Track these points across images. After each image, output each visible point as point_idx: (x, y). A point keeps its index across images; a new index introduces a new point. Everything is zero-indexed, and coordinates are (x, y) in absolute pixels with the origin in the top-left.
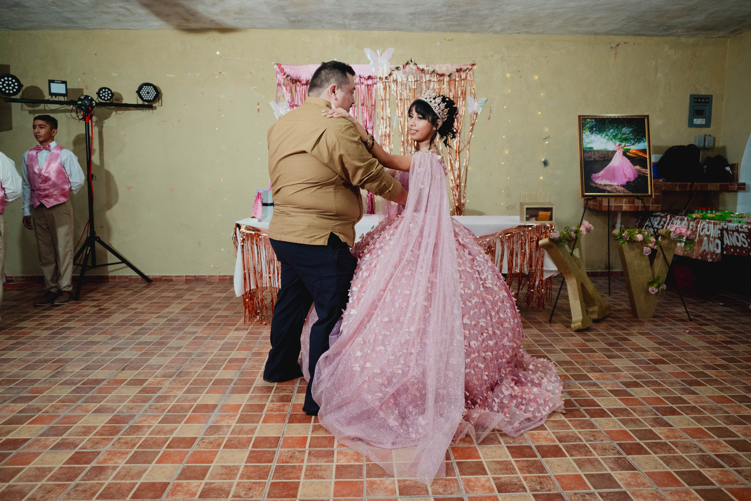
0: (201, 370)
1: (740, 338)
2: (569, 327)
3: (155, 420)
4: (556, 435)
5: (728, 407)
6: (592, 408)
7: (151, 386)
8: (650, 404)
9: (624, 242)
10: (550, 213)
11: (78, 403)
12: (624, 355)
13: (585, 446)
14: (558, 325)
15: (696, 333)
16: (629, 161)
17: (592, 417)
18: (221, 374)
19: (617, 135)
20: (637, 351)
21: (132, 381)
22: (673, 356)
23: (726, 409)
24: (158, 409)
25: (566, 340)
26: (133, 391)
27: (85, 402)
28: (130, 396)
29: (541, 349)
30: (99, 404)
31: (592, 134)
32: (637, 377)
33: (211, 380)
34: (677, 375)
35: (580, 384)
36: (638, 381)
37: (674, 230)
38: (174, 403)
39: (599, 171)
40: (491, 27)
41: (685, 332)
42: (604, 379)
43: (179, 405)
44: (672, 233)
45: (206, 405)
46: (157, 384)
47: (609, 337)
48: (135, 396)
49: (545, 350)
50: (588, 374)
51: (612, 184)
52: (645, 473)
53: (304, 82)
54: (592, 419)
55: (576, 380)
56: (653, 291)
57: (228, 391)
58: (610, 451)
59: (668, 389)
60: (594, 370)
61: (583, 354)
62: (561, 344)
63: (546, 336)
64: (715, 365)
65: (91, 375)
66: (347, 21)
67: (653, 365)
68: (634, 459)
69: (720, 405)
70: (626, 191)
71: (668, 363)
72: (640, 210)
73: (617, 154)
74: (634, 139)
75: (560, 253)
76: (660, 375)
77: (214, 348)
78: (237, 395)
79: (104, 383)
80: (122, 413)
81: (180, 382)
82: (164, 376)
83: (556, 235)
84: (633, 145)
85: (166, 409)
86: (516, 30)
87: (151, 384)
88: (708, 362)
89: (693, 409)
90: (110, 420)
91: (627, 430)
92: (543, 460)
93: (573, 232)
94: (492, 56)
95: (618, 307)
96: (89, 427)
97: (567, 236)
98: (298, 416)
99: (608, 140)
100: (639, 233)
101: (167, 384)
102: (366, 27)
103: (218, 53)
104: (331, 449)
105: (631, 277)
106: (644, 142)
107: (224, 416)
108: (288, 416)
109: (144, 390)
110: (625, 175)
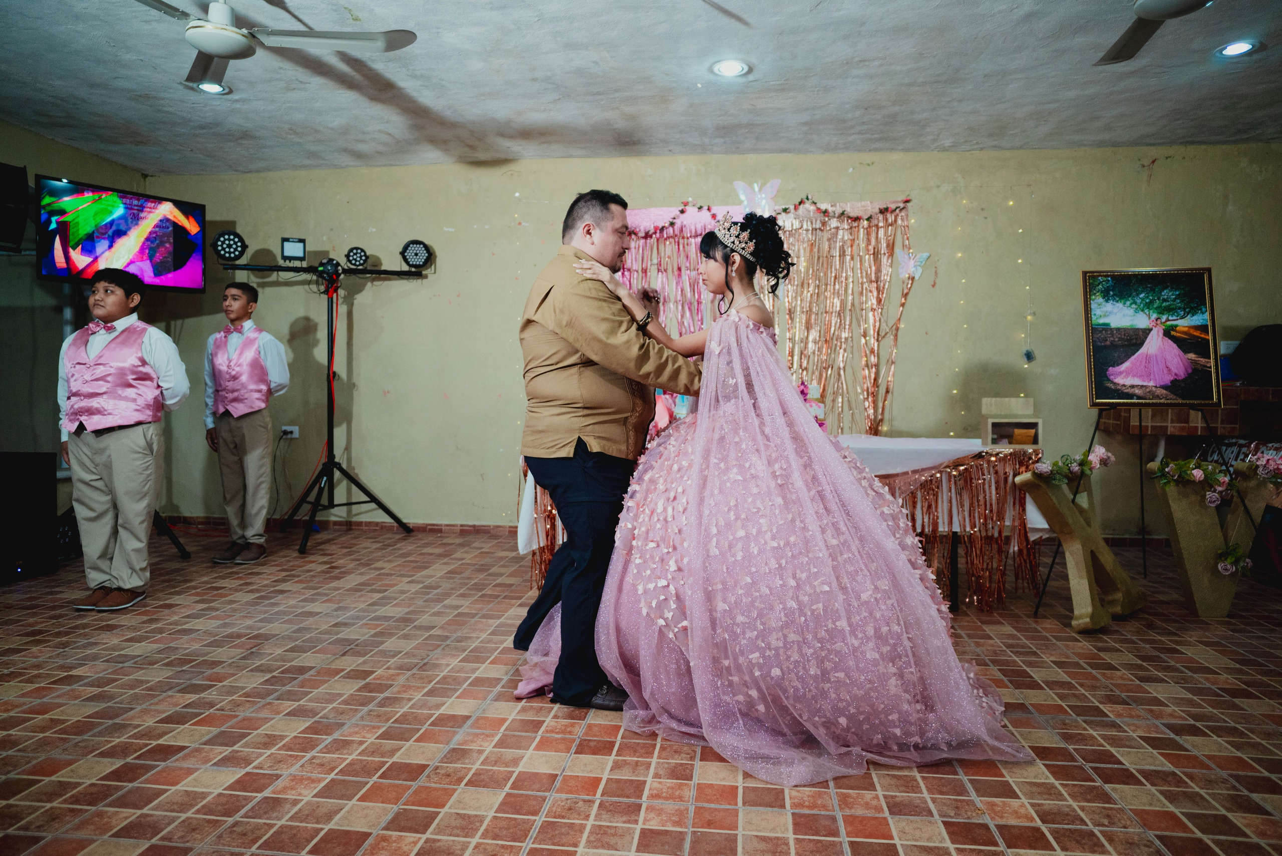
0: (456, 663)
2: (1069, 625)
3: (372, 733)
4: (1037, 808)
6: (1107, 765)
7: (378, 682)
8: (1222, 769)
9: (1169, 482)
10: (1033, 431)
11: (268, 700)
12: (1172, 677)
14: (1049, 621)
16: (1175, 346)
17: (1106, 782)
18: (484, 671)
19: (1152, 302)
20: (1196, 673)
22: (1269, 686)
25: (1063, 647)
26: (350, 688)
27: (278, 699)
28: (343, 695)
29: (1017, 659)
30: (297, 704)
31: (1107, 301)
32: (1195, 717)
33: (470, 677)
35: (1085, 722)
36: (1198, 724)
37: (1264, 463)
38: (405, 709)
39: (1122, 363)
40: (934, 141)
42: (1131, 717)
43: (412, 713)
44: (1261, 469)
46: (388, 679)
47: (1143, 645)
49: (1023, 662)
50: (1101, 706)
51: (1145, 384)
53: (642, 234)
54: (1106, 786)
55: (1078, 715)
56: (1226, 570)
57: (491, 696)
58: (1142, 847)
60: (1112, 699)
61: (1094, 672)
62: (1053, 652)
63: (1027, 639)
65: (296, 660)
66: (706, 140)
67: (1228, 698)
70: (1172, 396)
71: (1259, 698)
72: (1201, 434)
73: (1154, 333)
74: (1184, 309)
75: (1054, 498)
76: (1243, 718)
77: (482, 630)
78: (503, 705)
79: (311, 672)
80: (327, 718)
81: (421, 678)
82: (401, 668)
83: (1044, 467)
84: (1182, 318)
86: (977, 143)
87: (378, 679)
90: (307, 728)
92: (1009, 853)
93: (1075, 464)
94: (938, 187)
95: (1161, 597)
96: (275, 736)
97: (1066, 470)
98: (592, 744)
99: (1136, 311)
100: (1198, 467)
101: (401, 680)
102: (737, 149)
103: (517, 195)
104: (638, 801)
105: (1183, 543)
106: (1203, 313)
107: (477, 735)
108: (577, 742)
109: (366, 688)
110: (1169, 370)
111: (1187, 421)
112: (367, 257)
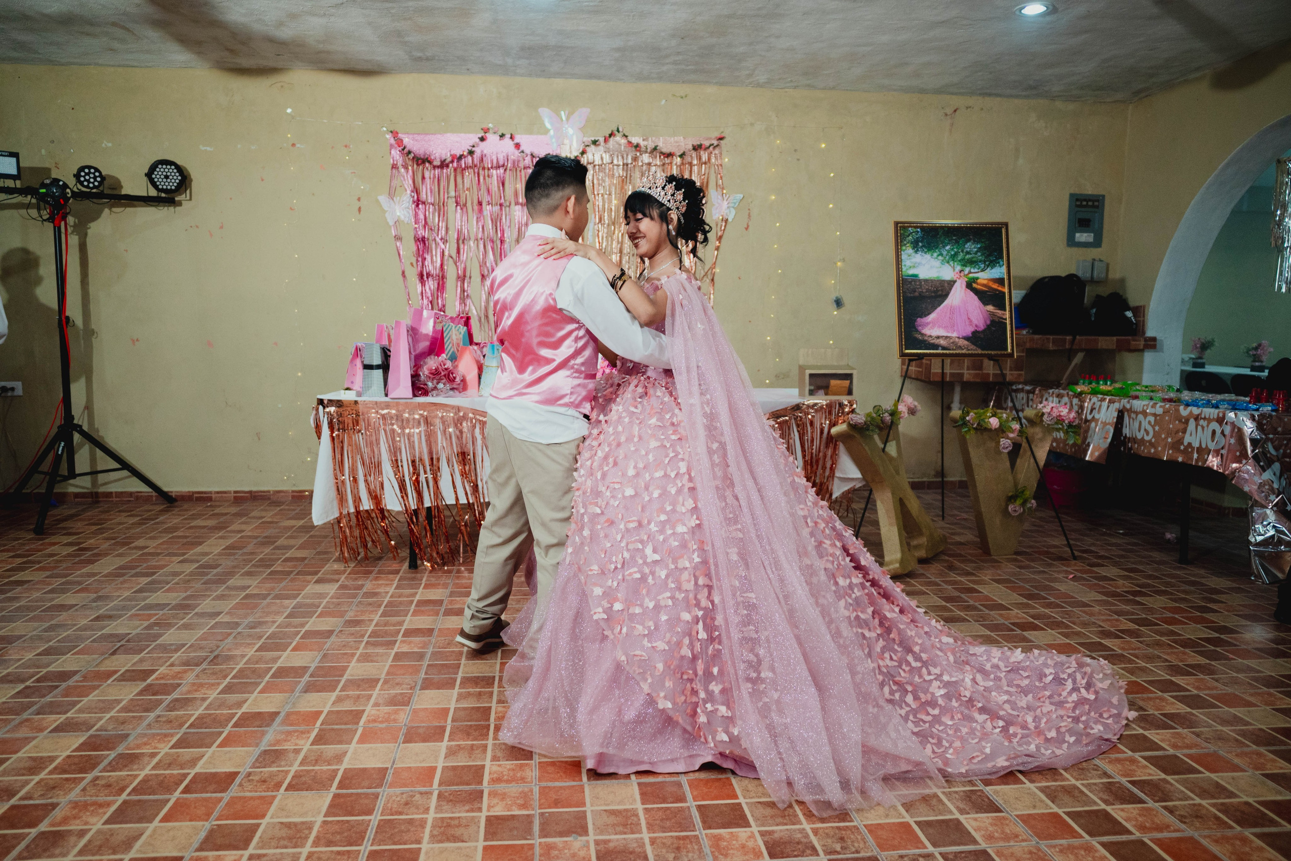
0: (252, 652)
1: (1155, 586)
3: (164, 742)
7: (162, 682)
9: (969, 430)
10: (848, 382)
11: (25, 716)
12: (971, 616)
15: (1084, 579)
16: (976, 298)
18: (288, 658)
19: (956, 254)
21: (128, 674)
22: (1050, 617)
24: (171, 722)
26: (129, 692)
27: (38, 714)
28: (122, 700)
30: (64, 717)
31: (916, 252)
33: (271, 668)
37: (1049, 410)
38: (200, 711)
39: (929, 314)
40: (750, 76)
41: (1067, 578)
43: (210, 715)
45: (260, 713)
46: (174, 678)
48: (132, 700)
51: (949, 335)
52: (1017, 816)
53: (438, 163)
57: (300, 687)
64: (1118, 631)
65: (54, 665)
66: (510, 61)
68: (996, 792)
70: (972, 347)
71: (1043, 629)
72: (991, 379)
73: (957, 285)
74: (985, 262)
75: (867, 449)
77: (278, 613)
78: (315, 695)
79: (76, 678)
80: (106, 730)
81: (214, 674)
82: (187, 663)
83: (859, 418)
84: (983, 270)
85: (185, 722)
86: (791, 81)
87: (162, 678)
88: (1108, 627)
90: (82, 744)
93: (887, 414)
94: (752, 124)
95: (958, 538)
96: (42, 758)
97: (878, 420)
98: (421, 731)
99: (942, 263)
100: (994, 415)
101: (190, 677)
102: (543, 72)
103: (289, 111)
104: (478, 787)
105: (980, 487)
106: (1000, 266)
107: (289, 733)
108: (404, 730)
109: (147, 690)
110: (971, 321)
111: (980, 368)
112: (103, 178)
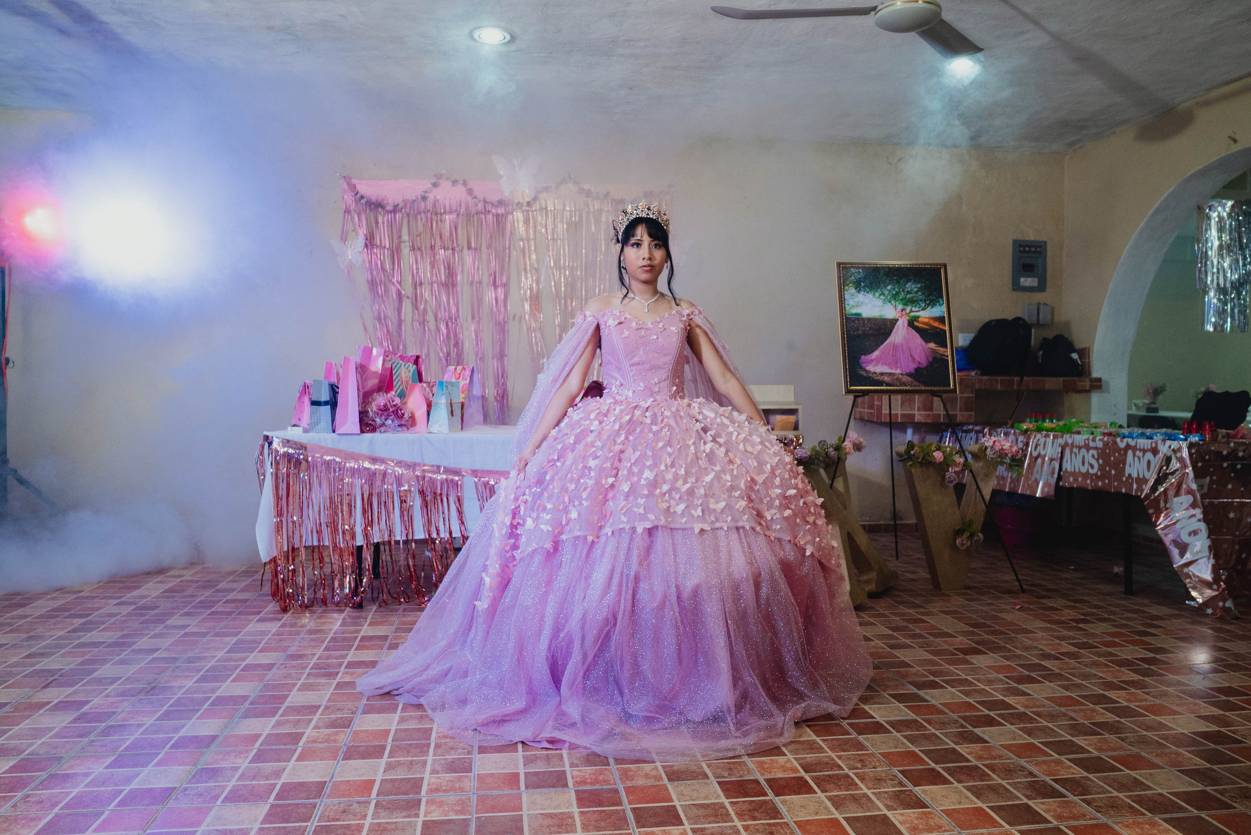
0: (191, 684)
1: (1098, 615)
4: (801, 761)
5: (1075, 711)
6: (862, 721)
7: (96, 711)
8: (953, 712)
9: (914, 464)
10: (794, 417)
12: (917, 643)
13: (848, 776)
15: (1031, 610)
16: (918, 335)
17: (860, 734)
18: (228, 688)
19: (897, 294)
20: (936, 637)
21: (62, 705)
23: (1073, 715)
24: (105, 746)
26: (61, 721)
31: (859, 292)
33: (209, 698)
34: (998, 669)
36: (936, 679)
37: (991, 444)
38: (135, 737)
39: (872, 352)
41: (1014, 609)
43: (146, 739)
44: (989, 450)
45: (198, 737)
46: (109, 707)
47: (894, 618)
48: (65, 727)
51: (893, 371)
52: (942, 811)
54: (860, 737)
56: (963, 544)
57: (239, 713)
58: (888, 781)
59: (984, 689)
64: (1059, 653)
67: (961, 656)
68: (924, 792)
69: (1063, 709)
70: (916, 383)
71: (985, 653)
72: (942, 420)
73: (900, 323)
74: (925, 301)
76: (972, 671)
77: (218, 649)
78: (254, 721)
79: (7, 709)
80: (37, 755)
81: (151, 703)
82: (122, 694)
83: (805, 452)
84: (923, 309)
85: (120, 746)
87: (96, 708)
88: (1048, 650)
89: (1022, 717)
91: (916, 750)
92: (777, 800)
93: (832, 450)
95: (911, 576)
97: (823, 455)
98: (361, 749)
99: (884, 302)
100: (938, 449)
104: (417, 797)
105: (928, 521)
106: (940, 305)
107: (227, 753)
108: (344, 749)
110: (913, 359)
